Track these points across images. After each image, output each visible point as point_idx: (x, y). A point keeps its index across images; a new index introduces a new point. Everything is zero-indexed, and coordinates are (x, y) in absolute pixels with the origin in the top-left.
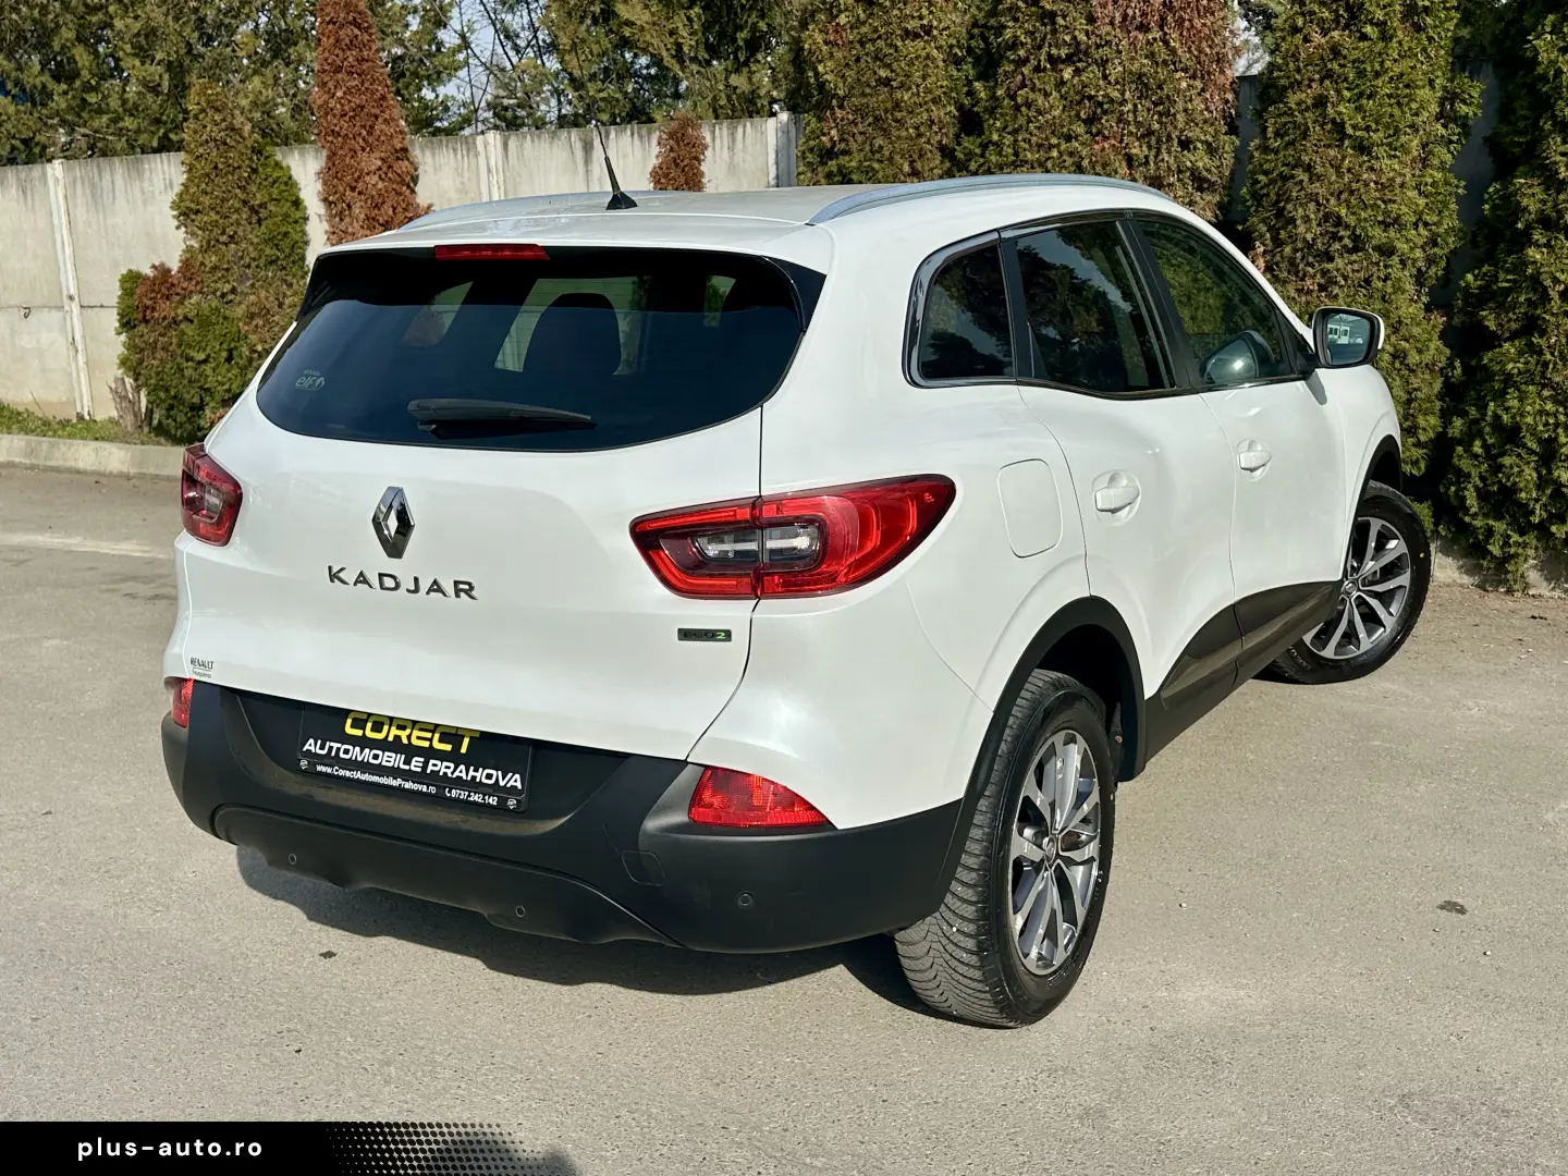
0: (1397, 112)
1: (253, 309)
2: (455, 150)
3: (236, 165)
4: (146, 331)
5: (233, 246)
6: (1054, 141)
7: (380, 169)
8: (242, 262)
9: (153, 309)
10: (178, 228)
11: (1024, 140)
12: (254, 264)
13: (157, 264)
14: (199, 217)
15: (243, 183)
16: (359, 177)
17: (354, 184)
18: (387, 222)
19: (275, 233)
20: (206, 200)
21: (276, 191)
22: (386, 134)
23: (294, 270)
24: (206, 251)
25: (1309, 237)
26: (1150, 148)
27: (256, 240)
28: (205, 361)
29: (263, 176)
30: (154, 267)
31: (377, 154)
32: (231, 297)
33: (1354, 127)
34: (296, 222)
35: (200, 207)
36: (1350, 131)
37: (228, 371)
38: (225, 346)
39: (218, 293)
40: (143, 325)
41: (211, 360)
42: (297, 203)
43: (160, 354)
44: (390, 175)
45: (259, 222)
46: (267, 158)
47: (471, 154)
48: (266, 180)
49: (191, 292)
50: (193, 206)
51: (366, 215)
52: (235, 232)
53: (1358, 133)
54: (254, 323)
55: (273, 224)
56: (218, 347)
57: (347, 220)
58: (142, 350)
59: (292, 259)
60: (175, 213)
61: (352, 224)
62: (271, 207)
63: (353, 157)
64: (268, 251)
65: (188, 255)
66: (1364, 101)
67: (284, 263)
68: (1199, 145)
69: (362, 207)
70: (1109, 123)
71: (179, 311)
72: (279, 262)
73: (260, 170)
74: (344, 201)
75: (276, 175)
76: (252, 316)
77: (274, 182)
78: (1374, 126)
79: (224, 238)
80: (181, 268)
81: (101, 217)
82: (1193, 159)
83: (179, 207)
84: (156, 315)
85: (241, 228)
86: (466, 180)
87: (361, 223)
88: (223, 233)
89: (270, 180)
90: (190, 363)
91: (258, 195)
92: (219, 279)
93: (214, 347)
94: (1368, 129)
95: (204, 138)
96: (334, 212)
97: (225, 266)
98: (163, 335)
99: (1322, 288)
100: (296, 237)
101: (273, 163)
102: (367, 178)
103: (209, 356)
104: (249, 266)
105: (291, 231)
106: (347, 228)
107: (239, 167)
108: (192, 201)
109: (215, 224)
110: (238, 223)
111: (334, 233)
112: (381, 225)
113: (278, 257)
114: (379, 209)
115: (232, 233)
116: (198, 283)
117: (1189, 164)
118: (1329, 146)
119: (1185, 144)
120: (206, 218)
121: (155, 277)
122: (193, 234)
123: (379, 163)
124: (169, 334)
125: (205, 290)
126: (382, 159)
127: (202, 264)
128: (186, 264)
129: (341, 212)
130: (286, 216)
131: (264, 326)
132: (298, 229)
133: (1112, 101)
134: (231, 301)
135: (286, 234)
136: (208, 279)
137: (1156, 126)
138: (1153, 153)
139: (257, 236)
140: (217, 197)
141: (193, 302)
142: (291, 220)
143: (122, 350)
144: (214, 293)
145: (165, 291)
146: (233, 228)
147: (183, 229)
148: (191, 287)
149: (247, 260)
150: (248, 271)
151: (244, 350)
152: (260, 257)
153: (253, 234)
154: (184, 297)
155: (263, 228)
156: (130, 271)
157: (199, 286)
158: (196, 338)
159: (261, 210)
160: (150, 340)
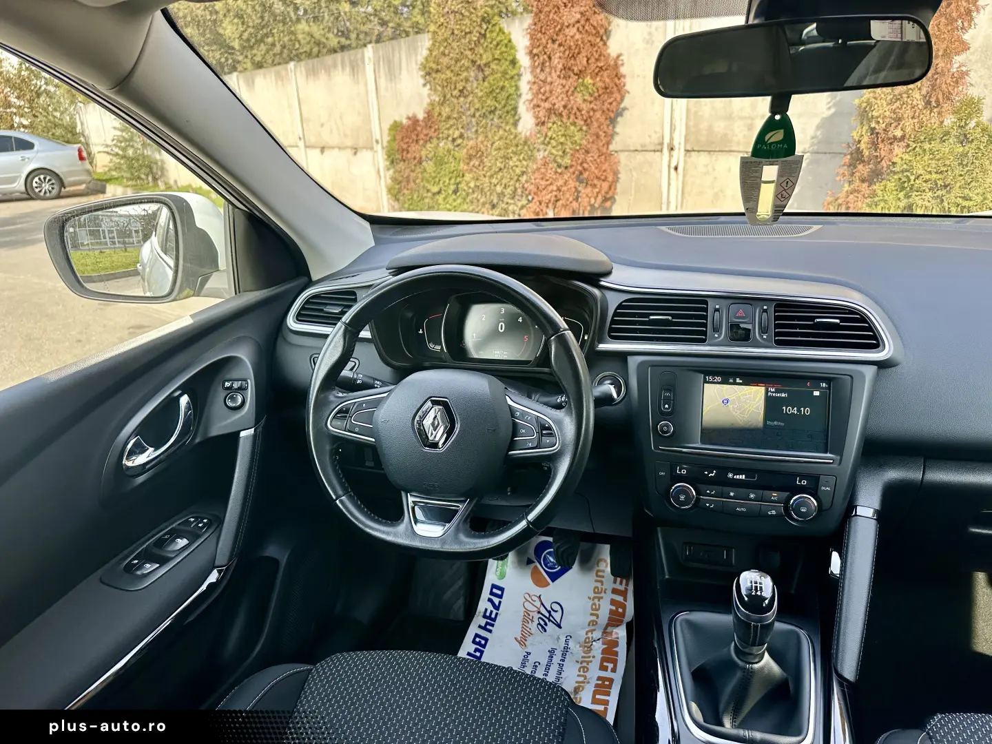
1: (471, 152)
3: (467, 31)
4: (403, 168)
5: (462, 99)
8: (469, 113)
9: (408, 152)
10: (425, 85)
12: (477, 115)
13: (411, 115)
14: (438, 75)
15: (473, 45)
16: (560, 30)
17: (555, 37)
18: (580, 71)
19: (494, 87)
20: (444, 61)
21: (498, 52)
23: (507, 118)
24: (442, 104)
27: (480, 94)
28: (439, 192)
29: (490, 40)
30: (409, 118)
32: (459, 141)
34: (512, 78)
35: (439, 67)
37: (455, 200)
38: (452, 181)
39: (450, 139)
40: (402, 163)
41: (443, 192)
42: (514, 62)
43: (411, 185)
44: (587, 27)
45: (484, 78)
46: (494, 26)
48: (491, 43)
49: (431, 138)
50: (434, 66)
51: (563, 65)
52: (464, 87)
54: (472, 163)
55: (494, 80)
56: (447, 181)
57: (547, 70)
58: (400, 183)
59: (506, 109)
60: (423, 73)
61: (550, 74)
63: (556, 12)
64: (489, 102)
65: (430, 108)
67: (500, 112)
69: (560, 58)
71: (423, 152)
72: (497, 113)
73: (488, 35)
74: (545, 53)
75: (499, 39)
76: (470, 157)
77: (498, 45)
79: (456, 93)
80: (425, 118)
83: (425, 68)
84: (409, 156)
85: (470, 84)
87: (558, 73)
88: (455, 88)
89: (495, 43)
90: (430, 194)
91: (484, 56)
92: (451, 126)
93: (444, 182)
96: (536, 64)
97: (455, 116)
98: (413, 171)
100: (512, 91)
101: (497, 30)
102: (567, 31)
103: (440, 188)
104: (474, 116)
105: (508, 86)
106: (546, 78)
107: (470, 33)
108: (434, 62)
109: (448, 81)
110: (467, 80)
111: (534, 83)
112: (576, 74)
113: (496, 108)
114: (575, 59)
115: (461, 88)
116: (435, 130)
120: (443, 76)
121: (409, 126)
122: (435, 90)
124: (417, 171)
125: (441, 135)
127: (440, 114)
128: (429, 114)
129: (543, 64)
130: (505, 73)
131: (479, 165)
132: (513, 84)
134: (460, 145)
135: (503, 88)
136: (443, 126)
139: (481, 91)
140: (452, 59)
141: (432, 146)
142: (508, 77)
143: (389, 181)
144: (447, 138)
145: (415, 137)
146: (463, 84)
147: (428, 86)
148: (431, 133)
149: (472, 110)
150: (474, 120)
151: (462, 186)
152: (483, 108)
153: (478, 88)
154: (426, 142)
155: (486, 84)
156: (395, 122)
157: (436, 134)
158: (433, 175)
159: (486, 69)
160: (405, 176)
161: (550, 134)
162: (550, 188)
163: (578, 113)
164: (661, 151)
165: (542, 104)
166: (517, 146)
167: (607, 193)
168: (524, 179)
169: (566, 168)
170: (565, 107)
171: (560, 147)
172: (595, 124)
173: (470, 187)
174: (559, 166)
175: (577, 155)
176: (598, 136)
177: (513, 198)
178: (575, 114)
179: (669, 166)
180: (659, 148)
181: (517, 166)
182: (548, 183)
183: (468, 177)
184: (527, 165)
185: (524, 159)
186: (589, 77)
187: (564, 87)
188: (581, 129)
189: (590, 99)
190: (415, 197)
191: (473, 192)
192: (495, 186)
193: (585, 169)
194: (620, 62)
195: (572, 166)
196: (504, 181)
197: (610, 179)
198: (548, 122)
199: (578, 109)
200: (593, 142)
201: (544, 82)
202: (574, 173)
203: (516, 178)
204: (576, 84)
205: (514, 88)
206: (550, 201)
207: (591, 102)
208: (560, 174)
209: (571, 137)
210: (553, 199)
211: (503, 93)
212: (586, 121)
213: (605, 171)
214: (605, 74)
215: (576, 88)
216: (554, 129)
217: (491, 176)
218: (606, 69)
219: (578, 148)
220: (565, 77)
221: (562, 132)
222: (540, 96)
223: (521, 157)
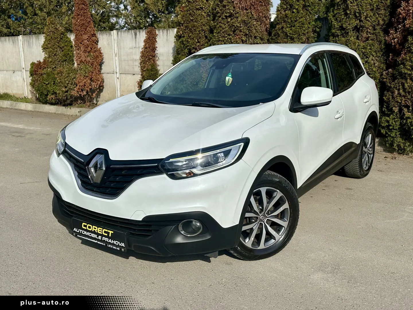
0: (300, 30)
1: (58, 72)
2: (107, 34)
3: (56, 37)
4: (36, 77)
5: (55, 57)
6: (226, 36)
7: (88, 39)
9: (37, 71)
11: (220, 35)
12: (60, 61)
13: (38, 60)
14: (47, 50)
15: (58, 41)
16: (83, 41)
17: (81, 42)
19: (66, 54)
20: (49, 46)
21: (66, 44)
22: (89, 31)
23: (70, 63)
24: (49, 58)
26: (247, 38)
27: (61, 55)
28: (48, 84)
29: (64, 40)
30: (37, 61)
31: (87, 35)
32: (55, 69)
33: (290, 34)
35: (48, 47)
37: (53, 87)
38: (53, 80)
39: (52, 68)
40: (35, 75)
42: (71, 47)
43: (38, 82)
44: (90, 40)
45: (62, 51)
46: (65, 36)
47: (110, 35)
48: (64, 41)
50: (46, 47)
51: (84, 50)
52: (56, 53)
53: (291, 35)
54: (59, 75)
55: (65, 52)
56: (51, 81)
57: (79, 51)
58: (35, 81)
59: (70, 60)
60: (42, 48)
62: (65, 47)
63: (81, 36)
64: (64, 58)
65: (45, 59)
66: (293, 28)
67: (68, 61)
68: (258, 38)
69: (83, 48)
70: (237, 32)
71: (43, 72)
73: (63, 39)
74: (79, 46)
75: (67, 40)
76: (58, 73)
77: (66, 41)
78: (294, 34)
79: (53, 55)
80: (43, 61)
81: (30, 49)
82: (257, 41)
84: (38, 73)
86: (109, 42)
87: (83, 52)
88: (53, 53)
89: (65, 41)
90: (45, 85)
91: (62, 45)
92: (52, 64)
93: (50, 81)
94: (293, 34)
95: (49, 31)
97: (53, 61)
100: (71, 55)
101: (66, 37)
102: (85, 41)
103: (49, 83)
104: (59, 62)
105: (70, 53)
107: (57, 38)
108: (46, 46)
109: (51, 51)
110: (57, 51)
112: (88, 52)
113: (66, 60)
114: (87, 48)
116: (47, 65)
117: (256, 42)
118: (285, 38)
119: (255, 37)
121: (38, 64)
122: (46, 54)
123: (87, 37)
124: (40, 77)
125: (49, 67)
126: (89, 37)
127: (48, 61)
128: (45, 60)
130: (69, 50)
131: (61, 76)
133: (238, 27)
134: (55, 70)
135: (68, 54)
136: (49, 64)
137: (248, 33)
138: (248, 39)
139: (61, 54)
140: (52, 45)
141: (46, 70)
142: (70, 51)
143: (30, 81)
144: (51, 68)
145: (40, 67)
146: (56, 52)
147: (44, 52)
148: (45, 66)
149: (59, 60)
150: (59, 63)
151: (56, 82)
152: (62, 59)
153: (60, 53)
154: (44, 69)
155: (63, 53)
156: (33, 62)
157: (47, 66)
158: (46, 78)
159: (63, 48)
160: (37, 79)
161: (81, 67)
162: (82, 82)
163: (89, 62)
164: (114, 73)
165: (79, 60)
166: (72, 70)
167: (100, 84)
168: (74, 79)
169: (87, 77)
170: (85, 60)
171: (84, 71)
172: (94, 65)
173: (58, 82)
174: (85, 76)
175: (90, 73)
176: (95, 69)
177: (72, 85)
178: (88, 62)
179: (116, 78)
180: (113, 73)
181: (72, 76)
182: (82, 81)
183: (58, 79)
184: (76, 76)
185: (74, 74)
186: (92, 53)
187: (84, 55)
188: (90, 67)
189: (92, 59)
190: (40, 86)
191: (59, 83)
192: (66, 81)
193: (92, 77)
194: (101, 50)
195: (88, 76)
196: (68, 80)
197: (100, 80)
198: (81, 64)
199: (89, 61)
200: (94, 70)
201: (79, 54)
202: (89, 78)
203: (72, 79)
204: (88, 55)
205: (72, 54)
206: (82, 86)
207: (93, 60)
208: (85, 78)
209: (87, 68)
210: (83, 85)
211: (69, 56)
212: (91, 64)
213: (98, 78)
214: (97, 52)
215: (88, 56)
216: (82, 66)
217: (65, 79)
218: (97, 51)
219: (90, 71)
220: (85, 53)
221: (85, 67)
222: (78, 57)
223: (73, 73)
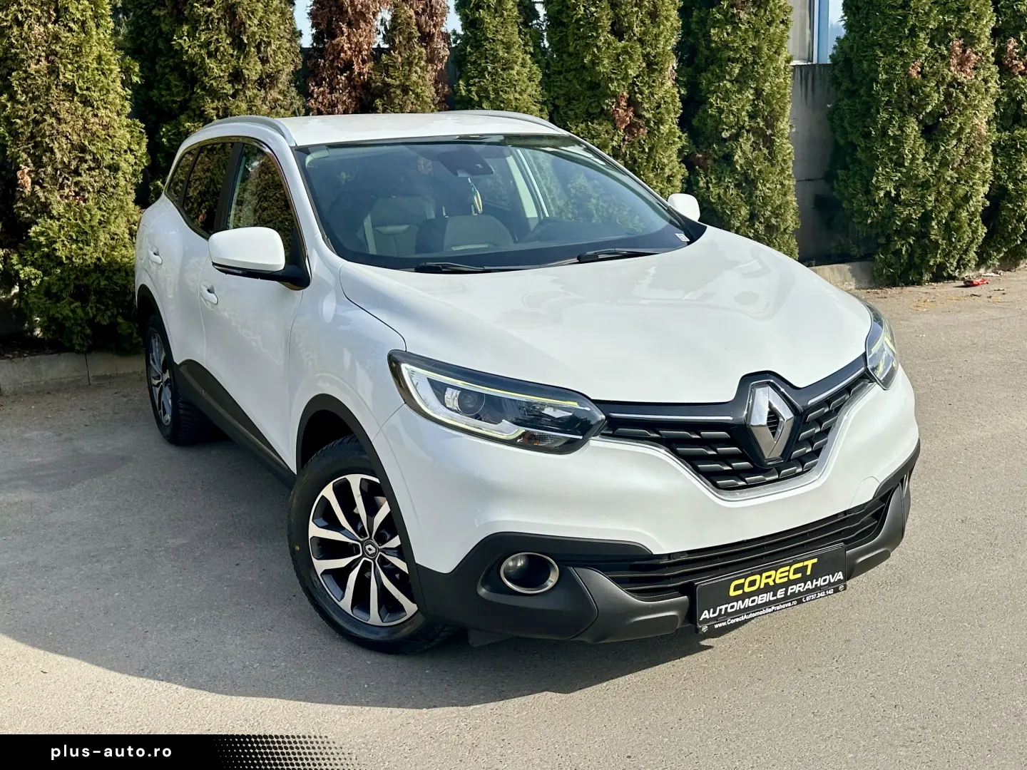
25: (66, 160)
36: (78, 90)
53: (83, 92)
99: (77, 194)
118: (65, 100)
